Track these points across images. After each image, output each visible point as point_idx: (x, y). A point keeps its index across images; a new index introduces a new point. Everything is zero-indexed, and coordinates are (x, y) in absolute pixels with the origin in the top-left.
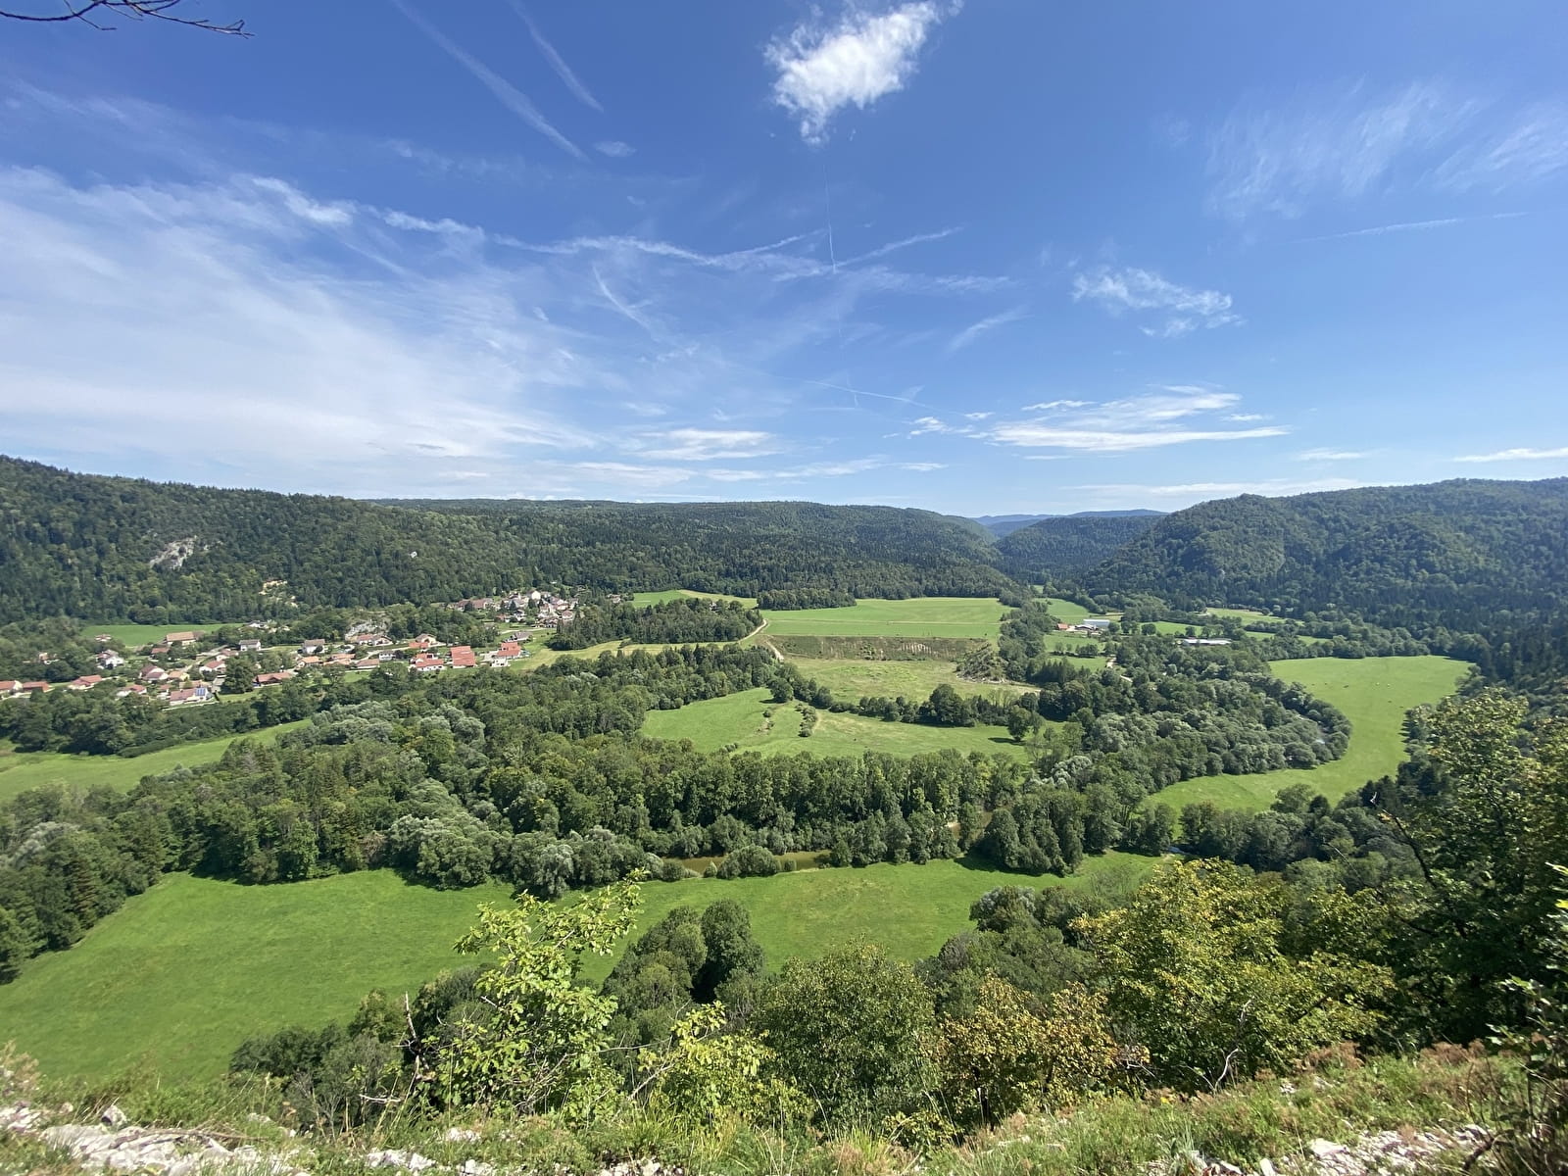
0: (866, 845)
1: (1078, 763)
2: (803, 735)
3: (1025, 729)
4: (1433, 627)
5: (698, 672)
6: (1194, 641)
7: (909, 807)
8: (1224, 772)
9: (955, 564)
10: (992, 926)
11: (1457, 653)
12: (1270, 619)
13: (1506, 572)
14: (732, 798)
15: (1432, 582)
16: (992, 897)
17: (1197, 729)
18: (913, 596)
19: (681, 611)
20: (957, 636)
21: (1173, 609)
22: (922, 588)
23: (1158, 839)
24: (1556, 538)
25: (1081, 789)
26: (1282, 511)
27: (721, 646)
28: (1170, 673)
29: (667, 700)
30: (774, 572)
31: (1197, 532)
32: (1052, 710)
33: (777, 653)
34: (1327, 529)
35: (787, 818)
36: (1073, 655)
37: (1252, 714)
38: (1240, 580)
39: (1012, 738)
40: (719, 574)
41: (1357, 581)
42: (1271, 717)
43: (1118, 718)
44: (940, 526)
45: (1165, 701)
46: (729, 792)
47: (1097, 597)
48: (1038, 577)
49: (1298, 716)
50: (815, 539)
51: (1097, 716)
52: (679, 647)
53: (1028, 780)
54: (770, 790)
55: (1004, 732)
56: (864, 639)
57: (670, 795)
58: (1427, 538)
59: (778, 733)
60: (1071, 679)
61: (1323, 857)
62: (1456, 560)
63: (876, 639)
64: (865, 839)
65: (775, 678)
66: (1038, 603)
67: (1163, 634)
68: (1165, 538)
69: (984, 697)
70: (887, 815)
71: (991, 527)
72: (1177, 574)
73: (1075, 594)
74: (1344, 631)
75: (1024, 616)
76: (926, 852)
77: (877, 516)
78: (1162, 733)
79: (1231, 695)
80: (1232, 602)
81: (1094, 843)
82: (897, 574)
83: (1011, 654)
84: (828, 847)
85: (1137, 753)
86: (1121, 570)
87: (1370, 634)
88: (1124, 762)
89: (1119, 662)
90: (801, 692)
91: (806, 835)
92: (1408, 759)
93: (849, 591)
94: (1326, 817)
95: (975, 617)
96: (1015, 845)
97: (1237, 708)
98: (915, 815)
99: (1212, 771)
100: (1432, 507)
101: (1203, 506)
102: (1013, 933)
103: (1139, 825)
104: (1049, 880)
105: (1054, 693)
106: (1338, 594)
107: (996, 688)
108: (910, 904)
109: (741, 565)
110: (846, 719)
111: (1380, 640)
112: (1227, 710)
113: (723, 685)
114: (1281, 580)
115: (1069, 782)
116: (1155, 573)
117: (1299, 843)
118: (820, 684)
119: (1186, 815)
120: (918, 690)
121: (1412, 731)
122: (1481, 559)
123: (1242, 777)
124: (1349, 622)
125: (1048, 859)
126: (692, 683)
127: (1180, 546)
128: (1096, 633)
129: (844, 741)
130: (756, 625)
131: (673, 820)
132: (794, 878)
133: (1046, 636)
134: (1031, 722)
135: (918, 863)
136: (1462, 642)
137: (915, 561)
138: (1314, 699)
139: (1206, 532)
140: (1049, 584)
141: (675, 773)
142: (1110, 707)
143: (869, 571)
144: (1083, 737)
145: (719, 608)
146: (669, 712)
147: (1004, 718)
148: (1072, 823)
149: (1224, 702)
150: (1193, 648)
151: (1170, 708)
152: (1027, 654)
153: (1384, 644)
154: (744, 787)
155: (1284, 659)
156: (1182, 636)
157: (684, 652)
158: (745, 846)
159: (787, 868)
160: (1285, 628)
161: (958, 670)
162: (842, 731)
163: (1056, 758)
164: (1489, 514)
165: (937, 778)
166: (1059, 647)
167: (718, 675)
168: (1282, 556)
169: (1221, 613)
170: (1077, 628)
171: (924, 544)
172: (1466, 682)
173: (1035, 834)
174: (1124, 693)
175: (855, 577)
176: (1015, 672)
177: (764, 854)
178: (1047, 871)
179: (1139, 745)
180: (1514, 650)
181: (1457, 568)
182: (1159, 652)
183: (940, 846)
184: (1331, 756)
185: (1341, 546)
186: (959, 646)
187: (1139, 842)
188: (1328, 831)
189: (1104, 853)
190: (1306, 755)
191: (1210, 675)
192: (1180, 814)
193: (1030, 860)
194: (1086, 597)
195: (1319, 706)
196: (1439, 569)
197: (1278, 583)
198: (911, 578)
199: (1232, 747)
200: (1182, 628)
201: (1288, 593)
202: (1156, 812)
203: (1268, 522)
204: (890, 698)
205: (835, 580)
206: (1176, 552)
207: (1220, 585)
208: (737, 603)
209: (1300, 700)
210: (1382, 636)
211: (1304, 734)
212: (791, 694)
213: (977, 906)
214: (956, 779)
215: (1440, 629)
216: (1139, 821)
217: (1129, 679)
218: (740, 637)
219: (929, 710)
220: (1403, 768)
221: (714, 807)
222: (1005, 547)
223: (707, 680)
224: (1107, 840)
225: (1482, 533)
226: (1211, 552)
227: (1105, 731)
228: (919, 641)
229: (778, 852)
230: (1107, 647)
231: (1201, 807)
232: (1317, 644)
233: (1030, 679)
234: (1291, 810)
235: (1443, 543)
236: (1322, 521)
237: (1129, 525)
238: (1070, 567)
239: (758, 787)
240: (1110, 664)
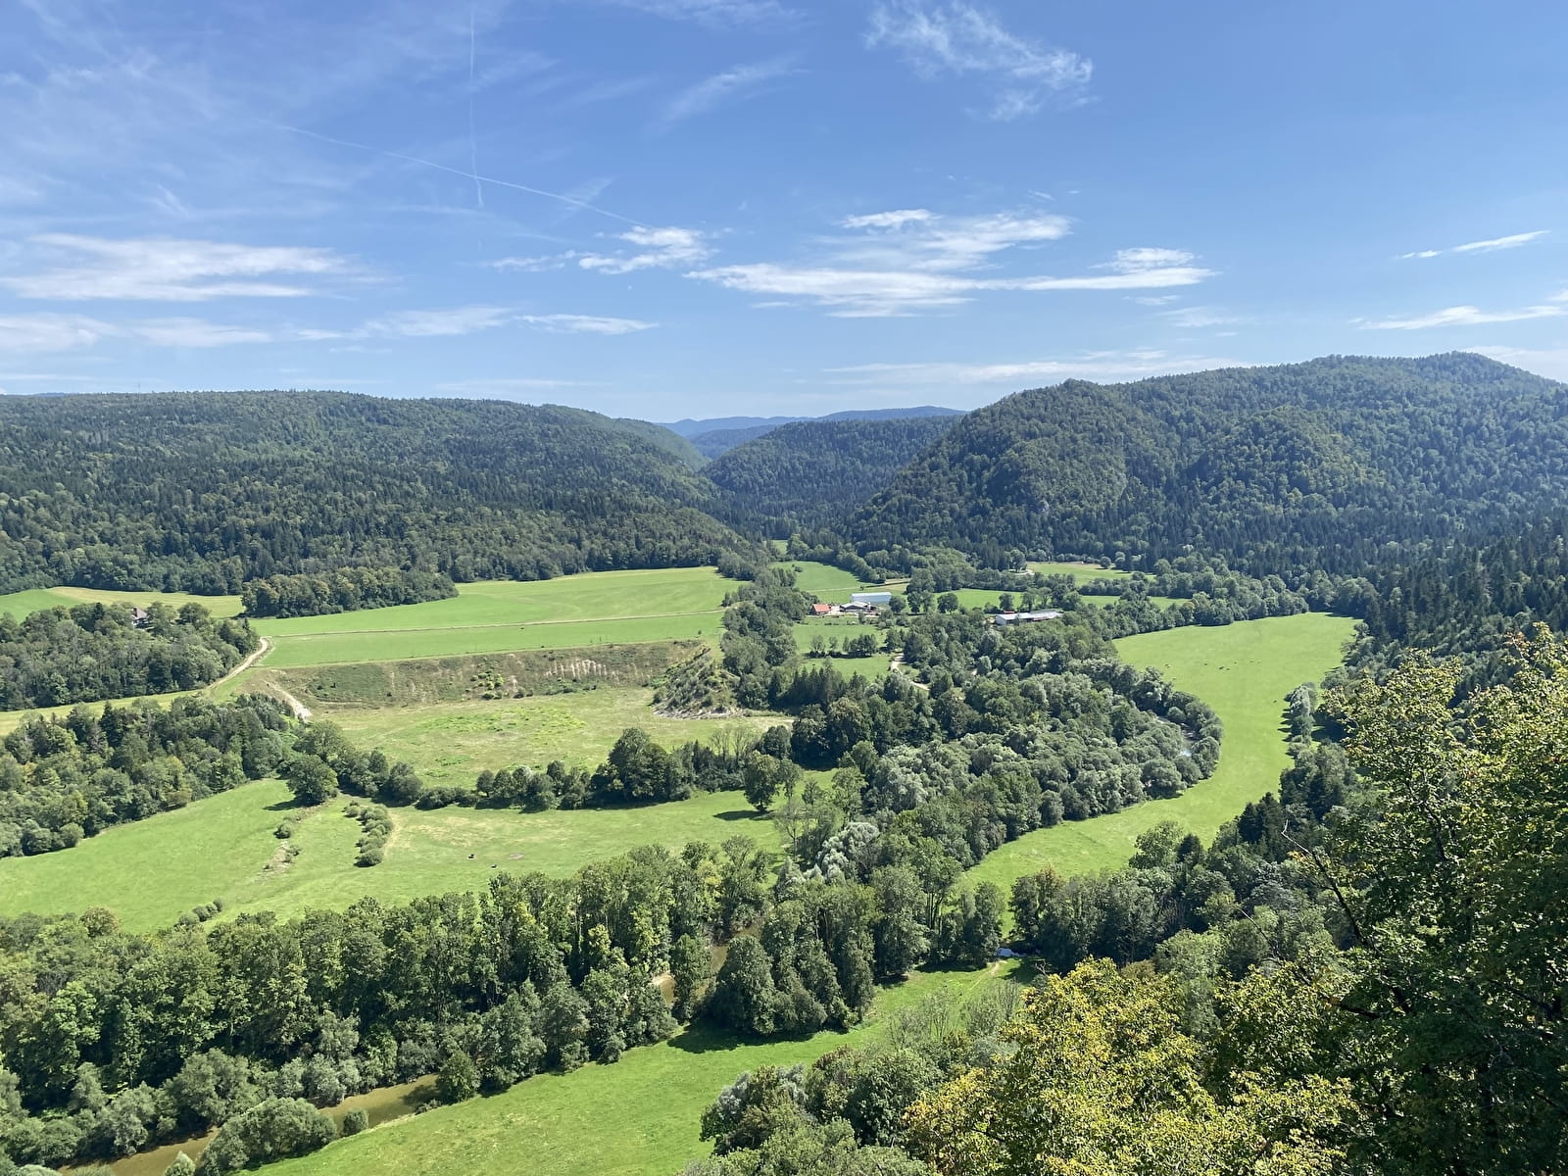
0: (507, 1050)
1: (859, 835)
2: (364, 863)
3: (772, 790)
4: (1310, 571)
5: (115, 763)
6: (1012, 617)
7: (581, 964)
8: (1066, 817)
9: (638, 509)
10: (738, 1142)
11: (1342, 607)
12: (1112, 575)
13: (1391, 488)
14: (217, 1015)
15: (1307, 506)
16: (736, 1092)
17: (1025, 756)
18: (568, 571)
19: (60, 633)
20: (651, 638)
21: (981, 567)
22: (583, 555)
23: (982, 940)
24: (1448, 439)
25: (865, 878)
26: (1120, 405)
27: (165, 702)
28: (982, 671)
29: (43, 833)
30: (277, 539)
31: (1007, 442)
32: (812, 753)
33: (298, 707)
34: (1178, 432)
35: (342, 1030)
36: (838, 655)
37: (1096, 723)
38: (1070, 515)
39: (752, 808)
40: (149, 547)
41: (1218, 510)
42: (1121, 725)
43: (913, 752)
44: (609, 438)
45: (977, 716)
46: (208, 1004)
47: (871, 555)
48: (778, 525)
49: (1155, 719)
50: (361, 467)
51: (881, 752)
52: (63, 712)
53: (782, 878)
54: (301, 983)
55: (739, 801)
56: (477, 660)
57: (67, 1034)
58: (1299, 443)
59: (310, 866)
60: (839, 695)
61: (1200, 927)
62: (1333, 474)
63: (500, 658)
64: (504, 1040)
65: (295, 756)
66: (781, 571)
67: (969, 608)
68: (962, 454)
69: (704, 743)
70: (541, 987)
71: (698, 440)
72: (984, 512)
73: (836, 552)
74: (1205, 586)
75: (760, 595)
76: (617, 1039)
77: (485, 418)
78: (976, 769)
79: (1067, 696)
80: (1063, 551)
81: (889, 969)
82: (535, 529)
83: (743, 662)
84: (431, 1070)
85: (944, 808)
86: (903, 509)
87: (1238, 588)
88: (926, 823)
89: (909, 659)
90: (354, 778)
91: (384, 1055)
92: (1291, 764)
93: (442, 568)
94: (1197, 867)
95: (681, 603)
96: (768, 996)
97: (1076, 716)
98: (594, 975)
99: (1049, 820)
100: (1302, 397)
101: (1014, 400)
102: (775, 1143)
103: (953, 922)
104: (825, 1042)
105: (815, 722)
106: (1196, 531)
107: (722, 725)
108: (593, 1139)
109: (199, 527)
110: (451, 820)
111: (1249, 596)
112: (1064, 721)
113: (176, 784)
114: (1125, 513)
115: (846, 870)
116: (952, 511)
117: (1169, 910)
118: (392, 759)
119: (1017, 894)
120: (585, 746)
121: (1294, 724)
122: (1362, 470)
123: (1089, 822)
124: (1211, 571)
125: (821, 1007)
126: (100, 790)
127: (985, 466)
128: (872, 616)
129: (450, 862)
130: (243, 650)
131: (80, 1086)
132: (367, 1143)
133: (796, 626)
134: (782, 776)
135: (605, 1061)
136: (1345, 591)
137: (567, 505)
138: (1174, 690)
139: (1020, 442)
140: (796, 536)
141: (77, 986)
142: (900, 736)
143: (477, 528)
144: (863, 791)
145: (153, 622)
146: (50, 857)
147: (739, 777)
148: (855, 937)
149: (1059, 709)
150: (1012, 628)
151: (986, 727)
152: (768, 659)
153: (1254, 602)
154: (243, 988)
155: (1133, 634)
156: (995, 611)
157: (78, 726)
158: (253, 1103)
159: (350, 1127)
160: (1132, 587)
161: (657, 700)
162: (447, 844)
163: (823, 833)
164: (1369, 407)
165: (630, 902)
166: (817, 643)
167: (163, 766)
168: (1122, 475)
169: (1048, 569)
170: (843, 610)
171: (581, 473)
172: (1353, 648)
173: (798, 968)
174: (919, 709)
175: (451, 540)
176: (752, 694)
177: (300, 1112)
178: (820, 1028)
179: (945, 793)
180: (1406, 595)
181: (1335, 485)
182: (964, 639)
183: (642, 1023)
184: (1200, 775)
185: (1196, 458)
186: (656, 657)
187: (956, 951)
188: (1202, 885)
189: (906, 979)
190: (1168, 776)
191: (1036, 669)
192: (1009, 895)
193: (792, 1014)
194: (854, 556)
195: (1182, 702)
196: (1313, 487)
197: (1118, 518)
198: (560, 537)
199: (1073, 778)
200: (994, 598)
201: (1134, 533)
202: (977, 898)
203: (1103, 424)
204: (533, 769)
205: (410, 548)
206: (980, 475)
207: (1043, 525)
208: (196, 608)
209: (1156, 695)
210: (1252, 589)
211: (1165, 745)
212: (332, 785)
213: (713, 1114)
214: (663, 897)
215: (1319, 574)
216: (952, 916)
217: (925, 687)
218: (206, 677)
219: (610, 780)
220: (1287, 779)
221: (176, 1040)
222: (722, 474)
223: (137, 777)
224: (908, 957)
225: (1361, 433)
226: (1029, 473)
227: (895, 776)
228: (583, 655)
229: (327, 1100)
230: (890, 638)
231: (1038, 878)
232: (1173, 607)
233: (777, 702)
234: (1152, 864)
235: (1317, 449)
236: (1170, 420)
237: (911, 434)
238: (827, 507)
239: (274, 983)
240: (895, 665)
